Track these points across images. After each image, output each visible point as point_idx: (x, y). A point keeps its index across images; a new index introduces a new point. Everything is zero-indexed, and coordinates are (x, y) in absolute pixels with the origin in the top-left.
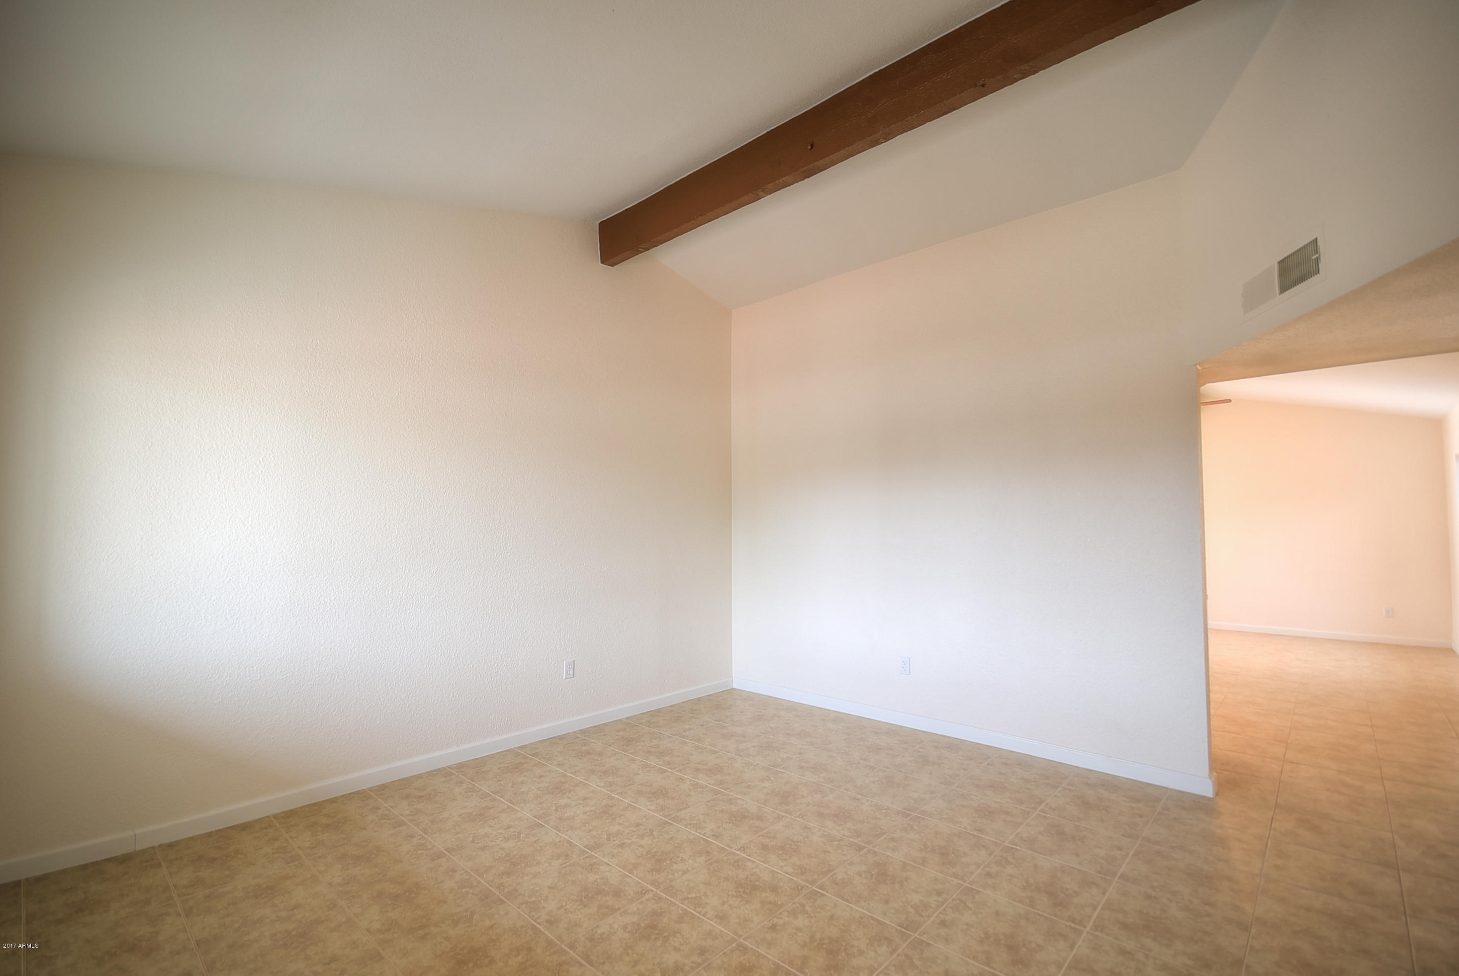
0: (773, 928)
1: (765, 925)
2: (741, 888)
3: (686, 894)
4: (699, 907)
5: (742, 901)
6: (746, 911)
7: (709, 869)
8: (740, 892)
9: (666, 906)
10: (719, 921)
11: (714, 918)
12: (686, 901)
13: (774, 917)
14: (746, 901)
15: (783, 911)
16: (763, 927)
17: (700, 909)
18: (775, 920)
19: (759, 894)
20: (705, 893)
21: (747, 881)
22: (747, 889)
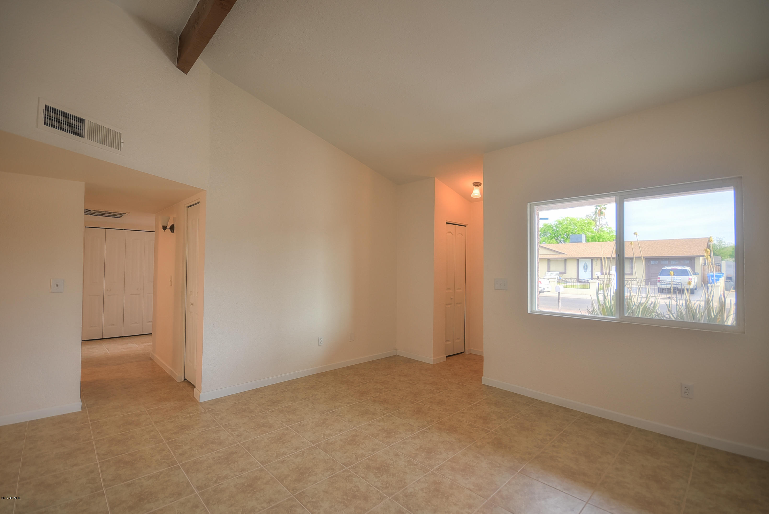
0: (374, 450)
1: (377, 451)
2: (386, 469)
3: (416, 467)
4: (408, 460)
5: (387, 462)
6: (385, 457)
7: (405, 482)
8: (387, 467)
9: (425, 462)
10: (398, 454)
11: (400, 455)
12: (415, 464)
13: (372, 454)
14: (384, 462)
15: (367, 457)
16: (378, 451)
17: (407, 459)
18: (372, 453)
19: (377, 465)
20: (406, 468)
21: (382, 473)
22: (383, 468)
